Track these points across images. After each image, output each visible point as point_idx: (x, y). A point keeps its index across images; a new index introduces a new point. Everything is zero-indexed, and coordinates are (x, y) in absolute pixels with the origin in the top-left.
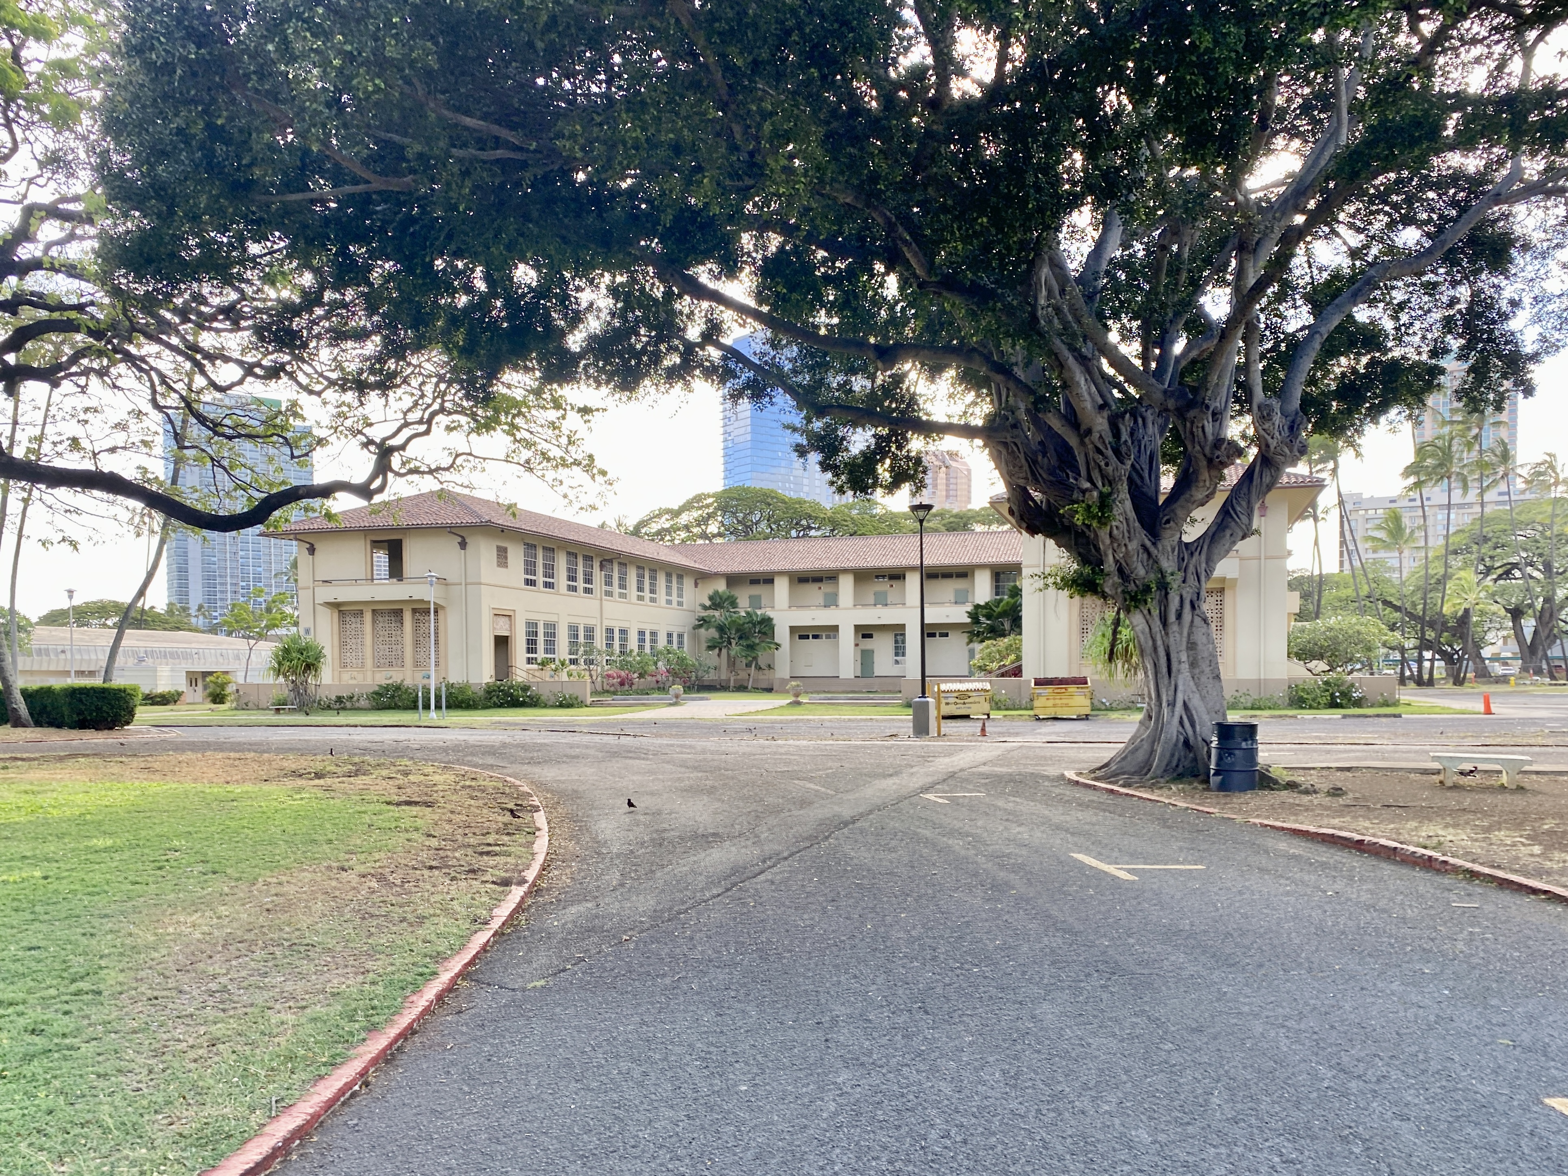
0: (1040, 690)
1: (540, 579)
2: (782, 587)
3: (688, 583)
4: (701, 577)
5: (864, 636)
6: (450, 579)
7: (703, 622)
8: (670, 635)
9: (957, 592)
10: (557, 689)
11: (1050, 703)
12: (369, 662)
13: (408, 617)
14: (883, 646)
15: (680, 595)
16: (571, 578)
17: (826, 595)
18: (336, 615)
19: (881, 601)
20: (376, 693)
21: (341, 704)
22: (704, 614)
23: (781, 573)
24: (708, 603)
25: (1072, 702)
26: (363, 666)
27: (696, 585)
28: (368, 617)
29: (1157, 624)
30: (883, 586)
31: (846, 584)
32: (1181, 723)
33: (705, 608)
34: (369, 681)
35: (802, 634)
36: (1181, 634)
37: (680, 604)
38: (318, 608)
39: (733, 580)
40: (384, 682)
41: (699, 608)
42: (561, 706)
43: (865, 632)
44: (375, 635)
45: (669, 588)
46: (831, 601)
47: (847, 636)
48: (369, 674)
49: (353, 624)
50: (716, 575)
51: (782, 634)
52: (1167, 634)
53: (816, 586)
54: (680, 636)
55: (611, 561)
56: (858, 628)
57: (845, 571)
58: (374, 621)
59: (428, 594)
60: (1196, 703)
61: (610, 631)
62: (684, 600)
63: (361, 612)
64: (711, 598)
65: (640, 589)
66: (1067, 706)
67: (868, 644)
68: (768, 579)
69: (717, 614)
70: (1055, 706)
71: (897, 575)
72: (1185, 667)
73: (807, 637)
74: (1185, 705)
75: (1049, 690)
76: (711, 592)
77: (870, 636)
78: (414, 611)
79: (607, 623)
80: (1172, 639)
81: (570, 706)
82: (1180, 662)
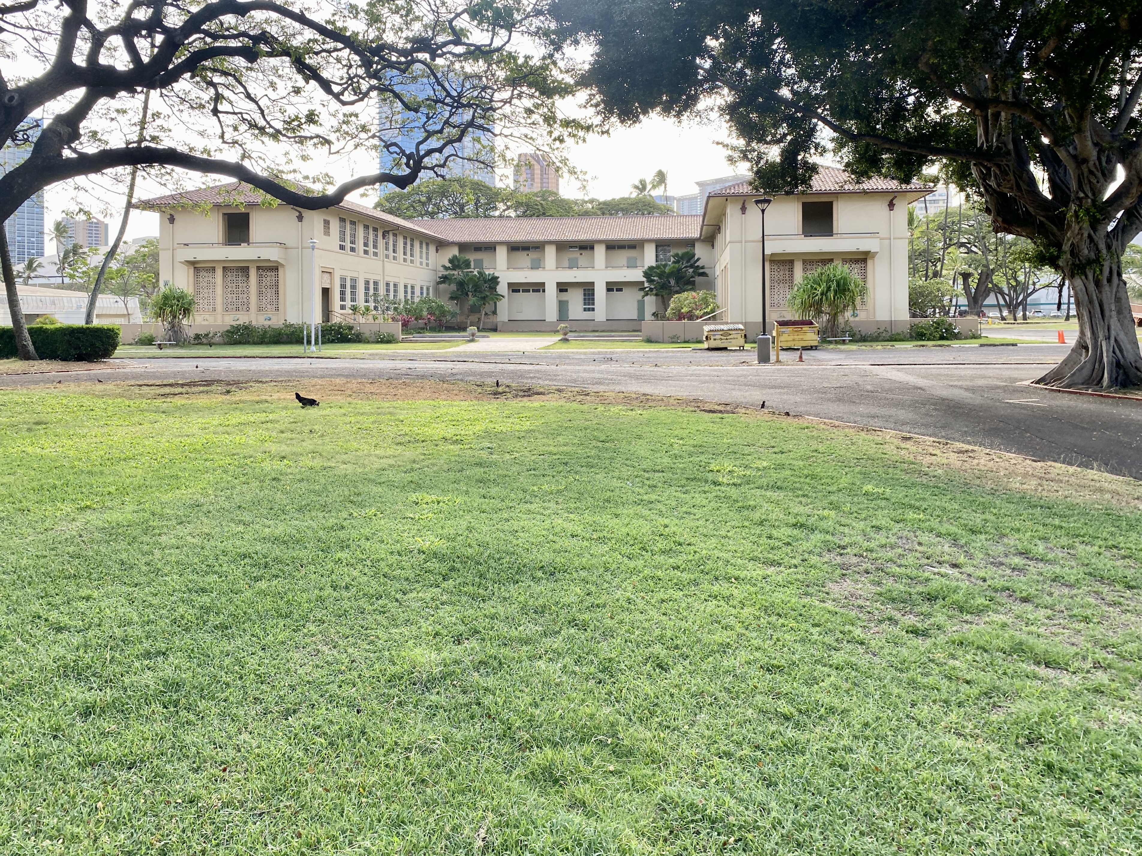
0: (783, 329)
1: (348, 245)
2: (502, 253)
3: (432, 249)
4: (441, 244)
5: (561, 291)
6: (289, 244)
7: (445, 279)
8: (422, 288)
9: (629, 259)
10: (376, 329)
11: (791, 338)
12: (219, 308)
13: (253, 273)
14: (575, 299)
15: (427, 259)
16: (366, 245)
17: (533, 261)
18: (192, 270)
19: (573, 265)
20: (228, 331)
21: (199, 340)
22: (446, 273)
23: (501, 243)
24: (448, 265)
25: (805, 337)
26: (214, 310)
27: (437, 251)
28: (219, 272)
29: (1092, 286)
30: (575, 253)
31: (550, 252)
32: (1114, 352)
33: (446, 268)
34: (219, 322)
35: (515, 288)
36: (1111, 292)
37: (427, 264)
38: (178, 265)
39: (463, 247)
40: (234, 323)
41: (442, 269)
42: (382, 342)
43: (562, 288)
44: (225, 287)
45: (421, 252)
46: (536, 265)
47: (551, 290)
48: (219, 317)
49: (205, 277)
50: (453, 244)
51: (502, 288)
52: (1100, 292)
53: (525, 253)
54: (428, 289)
55: (388, 232)
56: (558, 284)
57: (550, 242)
58: (224, 276)
59: (272, 254)
60: (1122, 337)
61: (388, 285)
62: (430, 262)
63: (214, 269)
64: (451, 261)
65: (405, 254)
66: (802, 340)
67: (564, 296)
68: (490, 247)
69: (456, 273)
70: (794, 340)
71: (587, 246)
72: (1114, 313)
73: (519, 291)
74: (1116, 340)
75: (789, 329)
76: (450, 256)
77: (566, 291)
78: (258, 268)
79: (387, 279)
80: (1104, 295)
81: (389, 342)
82: (1111, 310)
